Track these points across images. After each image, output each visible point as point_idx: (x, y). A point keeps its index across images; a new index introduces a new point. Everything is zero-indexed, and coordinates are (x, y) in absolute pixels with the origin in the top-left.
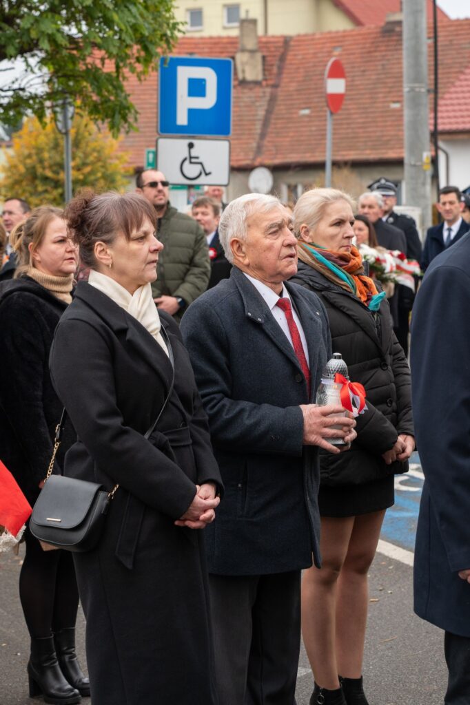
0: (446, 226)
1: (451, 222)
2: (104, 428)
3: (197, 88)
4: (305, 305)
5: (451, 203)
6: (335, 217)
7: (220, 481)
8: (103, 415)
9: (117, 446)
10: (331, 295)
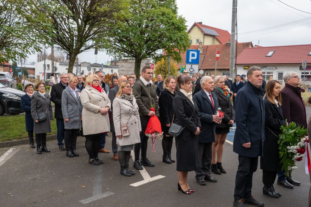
0: (237, 82)
1: (238, 81)
2: (183, 116)
3: (193, 55)
4: (214, 96)
5: (239, 78)
6: (220, 81)
7: (201, 126)
8: (183, 114)
9: (185, 119)
10: (220, 95)
